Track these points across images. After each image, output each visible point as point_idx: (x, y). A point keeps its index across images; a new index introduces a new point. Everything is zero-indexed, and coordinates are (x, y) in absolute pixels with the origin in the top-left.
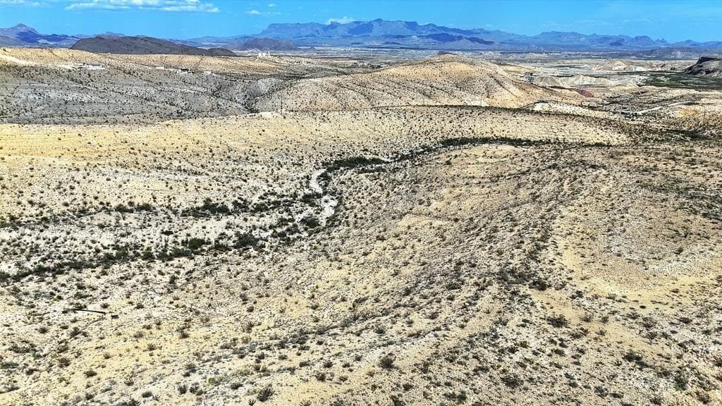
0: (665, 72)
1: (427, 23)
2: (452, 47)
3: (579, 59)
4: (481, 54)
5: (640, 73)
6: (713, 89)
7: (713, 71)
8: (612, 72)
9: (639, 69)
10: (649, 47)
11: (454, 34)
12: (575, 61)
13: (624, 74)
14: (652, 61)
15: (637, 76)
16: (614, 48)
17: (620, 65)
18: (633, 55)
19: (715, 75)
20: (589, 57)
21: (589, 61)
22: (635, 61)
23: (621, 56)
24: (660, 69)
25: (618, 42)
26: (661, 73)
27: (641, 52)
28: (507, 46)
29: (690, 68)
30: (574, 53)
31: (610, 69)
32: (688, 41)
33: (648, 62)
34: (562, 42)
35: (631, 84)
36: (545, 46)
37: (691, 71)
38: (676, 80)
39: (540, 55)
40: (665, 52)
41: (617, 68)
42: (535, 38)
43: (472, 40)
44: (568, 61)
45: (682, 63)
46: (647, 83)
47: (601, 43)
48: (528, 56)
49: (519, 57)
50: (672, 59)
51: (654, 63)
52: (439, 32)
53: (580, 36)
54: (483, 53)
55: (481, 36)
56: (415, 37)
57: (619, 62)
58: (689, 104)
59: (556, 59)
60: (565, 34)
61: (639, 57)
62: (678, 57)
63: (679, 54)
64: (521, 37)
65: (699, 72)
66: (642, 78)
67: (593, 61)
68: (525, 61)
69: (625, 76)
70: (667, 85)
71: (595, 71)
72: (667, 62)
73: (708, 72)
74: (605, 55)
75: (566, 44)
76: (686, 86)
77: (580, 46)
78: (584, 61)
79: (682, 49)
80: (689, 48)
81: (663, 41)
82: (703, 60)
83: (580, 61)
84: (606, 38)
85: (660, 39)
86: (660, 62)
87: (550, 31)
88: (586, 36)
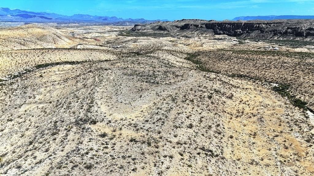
0: (124, 30)
1: (15, 9)
2: (31, 21)
3: (92, 26)
4: (47, 24)
5: (116, 31)
6: (141, 36)
7: (140, 30)
8: (106, 31)
9: (115, 29)
10: (117, 21)
11: (31, 14)
12: (91, 27)
13: (110, 31)
14: (119, 26)
15: (115, 32)
16: (104, 21)
17: (108, 28)
18: (112, 24)
19: (140, 31)
20: (95, 25)
21: (96, 26)
22: (113, 26)
23: (108, 24)
24: (122, 29)
25: (106, 19)
26: (123, 31)
27: (115, 23)
28: (60, 21)
29: (132, 29)
30: (89, 23)
31: (105, 30)
32: (130, 19)
33: (118, 27)
34: (84, 19)
35: (113, 36)
36: (77, 21)
37: (133, 30)
38: (129, 33)
39: (75, 24)
40: (123, 23)
41: (107, 29)
42: (71, 17)
43: (42, 17)
44: (88, 27)
45: (130, 27)
46: (119, 35)
47: (99, 19)
48: (70, 25)
49: (66, 25)
50: (126, 26)
51: (120, 27)
52: (22, 13)
53: (91, 16)
54: (48, 23)
55: (45, 16)
56: (9, 16)
57: (107, 27)
58: (134, 42)
59: (82, 26)
60: (84, 15)
61: (114, 25)
62: (128, 25)
63: (128, 24)
64: (65, 16)
65: (135, 30)
66: (117, 33)
67: (98, 27)
68: (69, 27)
69: (111, 33)
70: (126, 36)
71: (99, 30)
72: (124, 26)
73: (138, 30)
74: (102, 24)
75: (85, 19)
76: (132, 35)
77: (92, 20)
78: (94, 26)
79: (129, 22)
80: (131, 21)
81: (121, 19)
82: (136, 26)
83: (92, 27)
84: (100, 18)
85: (120, 18)
86: (122, 27)
87: (77, 14)
88: (93, 16)
